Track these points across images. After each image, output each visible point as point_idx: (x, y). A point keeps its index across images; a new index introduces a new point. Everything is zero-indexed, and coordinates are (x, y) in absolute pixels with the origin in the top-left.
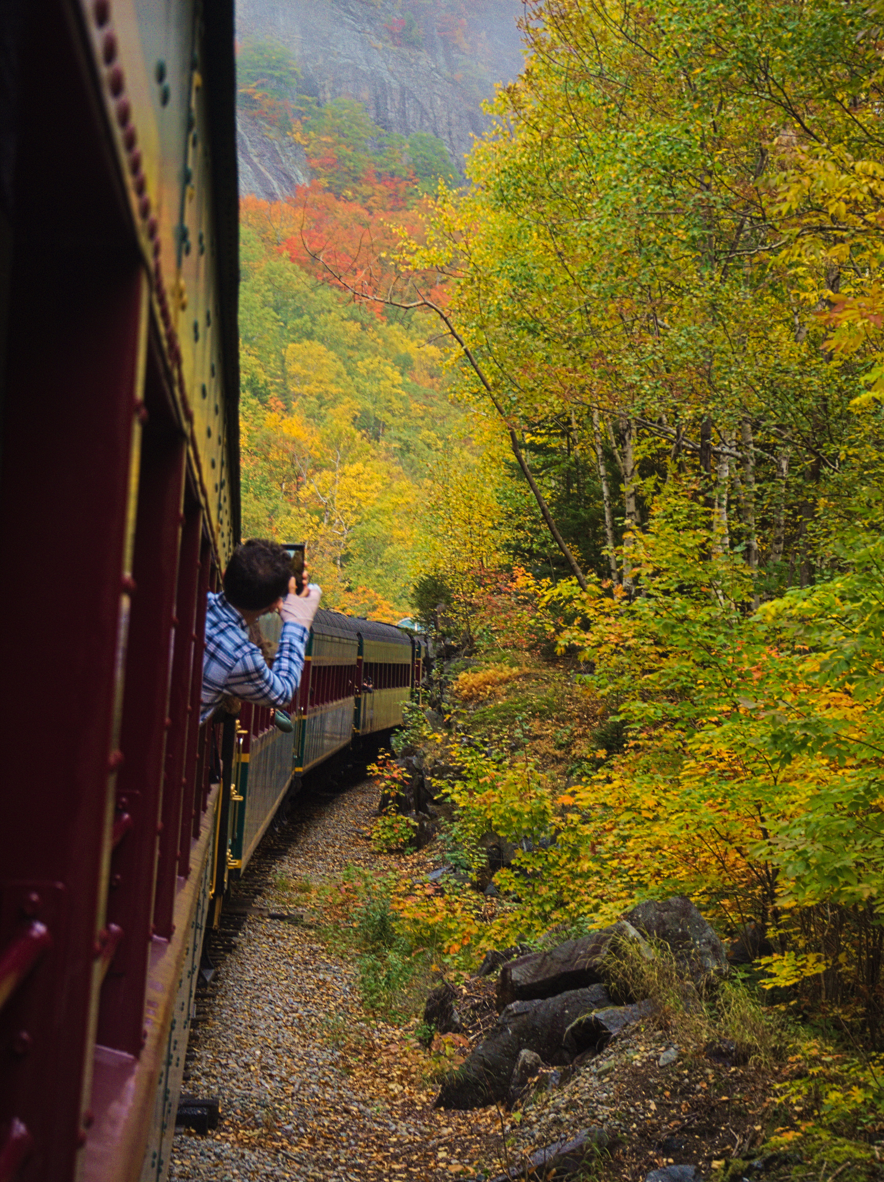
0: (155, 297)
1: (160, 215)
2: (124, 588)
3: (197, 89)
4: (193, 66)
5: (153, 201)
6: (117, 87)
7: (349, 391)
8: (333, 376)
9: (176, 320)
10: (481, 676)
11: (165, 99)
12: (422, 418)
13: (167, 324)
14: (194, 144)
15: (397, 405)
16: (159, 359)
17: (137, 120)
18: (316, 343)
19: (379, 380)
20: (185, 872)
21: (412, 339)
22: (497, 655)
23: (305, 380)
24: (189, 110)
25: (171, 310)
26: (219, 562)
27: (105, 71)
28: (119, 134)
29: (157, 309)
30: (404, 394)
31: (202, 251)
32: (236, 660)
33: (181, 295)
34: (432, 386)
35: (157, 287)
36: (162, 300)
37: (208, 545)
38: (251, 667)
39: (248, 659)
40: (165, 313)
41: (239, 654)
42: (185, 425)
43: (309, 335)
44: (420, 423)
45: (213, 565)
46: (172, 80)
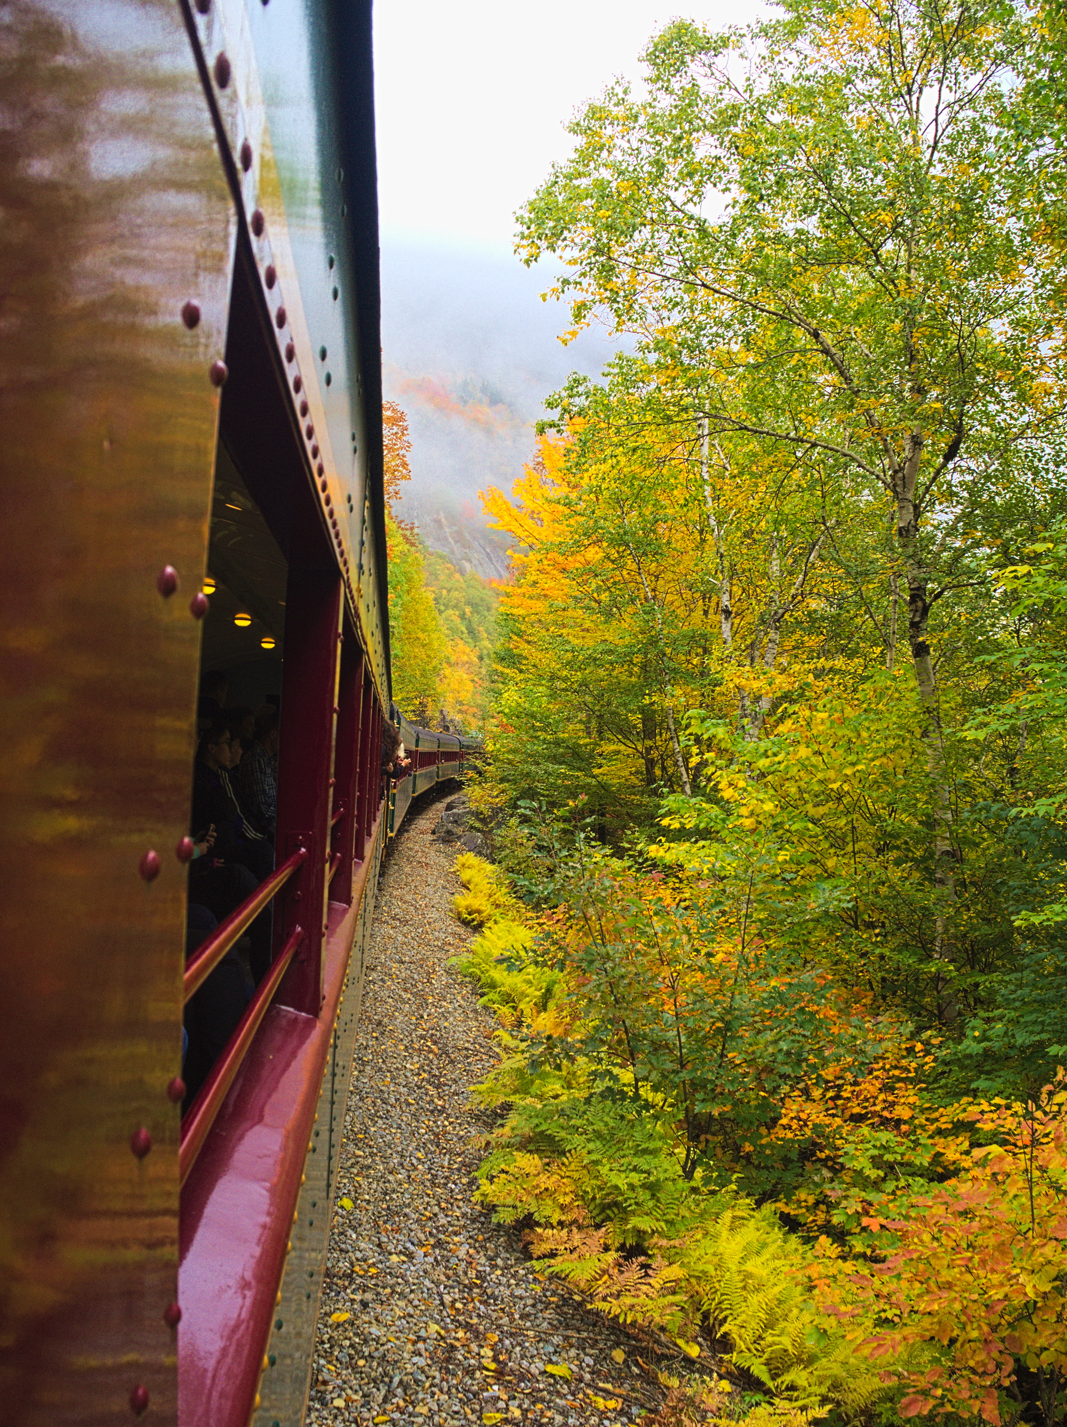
0: (347, 590)
1: (349, 557)
2: (335, 710)
3: (367, 507)
4: (365, 498)
5: (346, 551)
6: (328, 501)
9: (358, 602)
11: (352, 510)
13: (354, 603)
16: (350, 617)
17: (338, 517)
20: (370, 835)
24: (364, 516)
25: (355, 597)
27: (322, 495)
28: (329, 522)
29: (349, 595)
33: (361, 591)
35: (348, 586)
36: (351, 592)
37: (377, 699)
40: (352, 598)
42: (364, 647)
46: (355, 503)
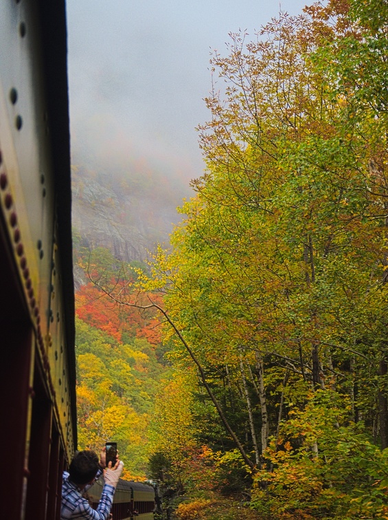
0: (38, 341)
1: (40, 306)
2: (25, 474)
3: (56, 251)
4: (53, 241)
5: (37, 300)
6: (21, 251)
7: (107, 375)
8: (99, 369)
9: (47, 351)
10: (190, 505)
11: (41, 255)
12: (141, 386)
13: (43, 353)
14: (55, 274)
15: (129, 381)
16: (40, 368)
17: (29, 266)
18: (91, 354)
19: (121, 370)
21: (134, 351)
22: (196, 494)
23: (86, 371)
24: (52, 260)
25: (45, 347)
26: (68, 459)
27: (15, 245)
28: (21, 271)
29: (39, 346)
30: (132, 375)
31: (58, 320)
32: (76, 506)
33: (49, 340)
34: (145, 371)
35: (39, 337)
36: (41, 343)
37: (63, 452)
38: (82, 509)
39: (81, 506)
40: (42, 348)
41: (77, 504)
42: (52, 397)
43: (88, 351)
44: (140, 388)
45: (65, 461)
46: (45, 247)
